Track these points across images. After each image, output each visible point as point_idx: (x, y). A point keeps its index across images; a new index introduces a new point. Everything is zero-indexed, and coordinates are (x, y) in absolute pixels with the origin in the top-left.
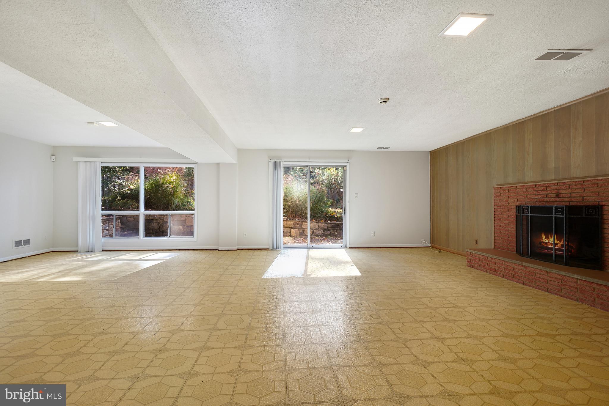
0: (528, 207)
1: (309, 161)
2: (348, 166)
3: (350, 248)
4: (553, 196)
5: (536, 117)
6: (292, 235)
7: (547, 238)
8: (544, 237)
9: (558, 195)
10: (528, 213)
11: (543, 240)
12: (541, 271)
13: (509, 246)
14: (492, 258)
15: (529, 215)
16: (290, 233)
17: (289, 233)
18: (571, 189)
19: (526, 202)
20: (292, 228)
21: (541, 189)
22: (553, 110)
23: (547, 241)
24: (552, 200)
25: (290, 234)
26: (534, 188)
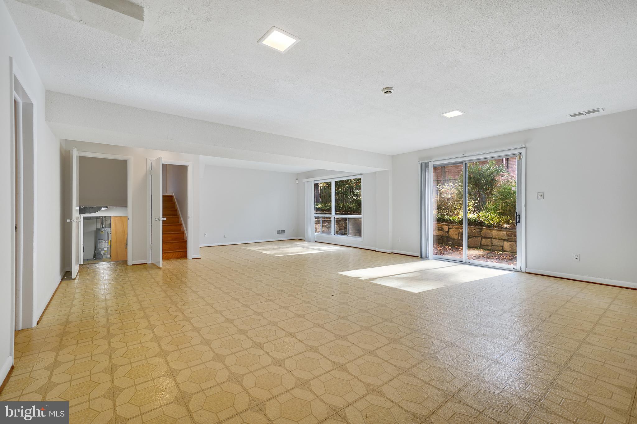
1: (464, 156)
2: (523, 154)
3: (527, 273)
6: (504, 249)
16: (503, 246)
17: (501, 246)
20: (505, 240)
25: (503, 248)
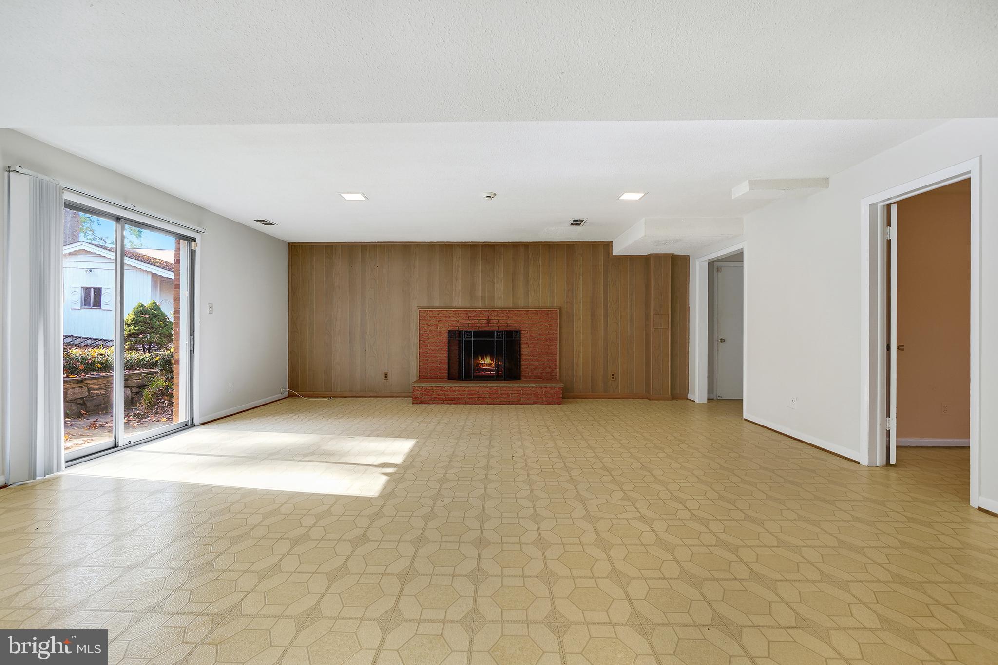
0: (471, 332)
2: (199, 242)
4: (485, 321)
5: (465, 245)
7: (483, 358)
8: (480, 359)
9: (489, 322)
10: (471, 338)
11: (479, 361)
12: (505, 387)
13: (437, 373)
14: (451, 387)
15: (473, 339)
18: (499, 317)
19: (458, 327)
21: (474, 314)
22: (481, 244)
23: (483, 362)
24: (484, 325)
26: (466, 314)
